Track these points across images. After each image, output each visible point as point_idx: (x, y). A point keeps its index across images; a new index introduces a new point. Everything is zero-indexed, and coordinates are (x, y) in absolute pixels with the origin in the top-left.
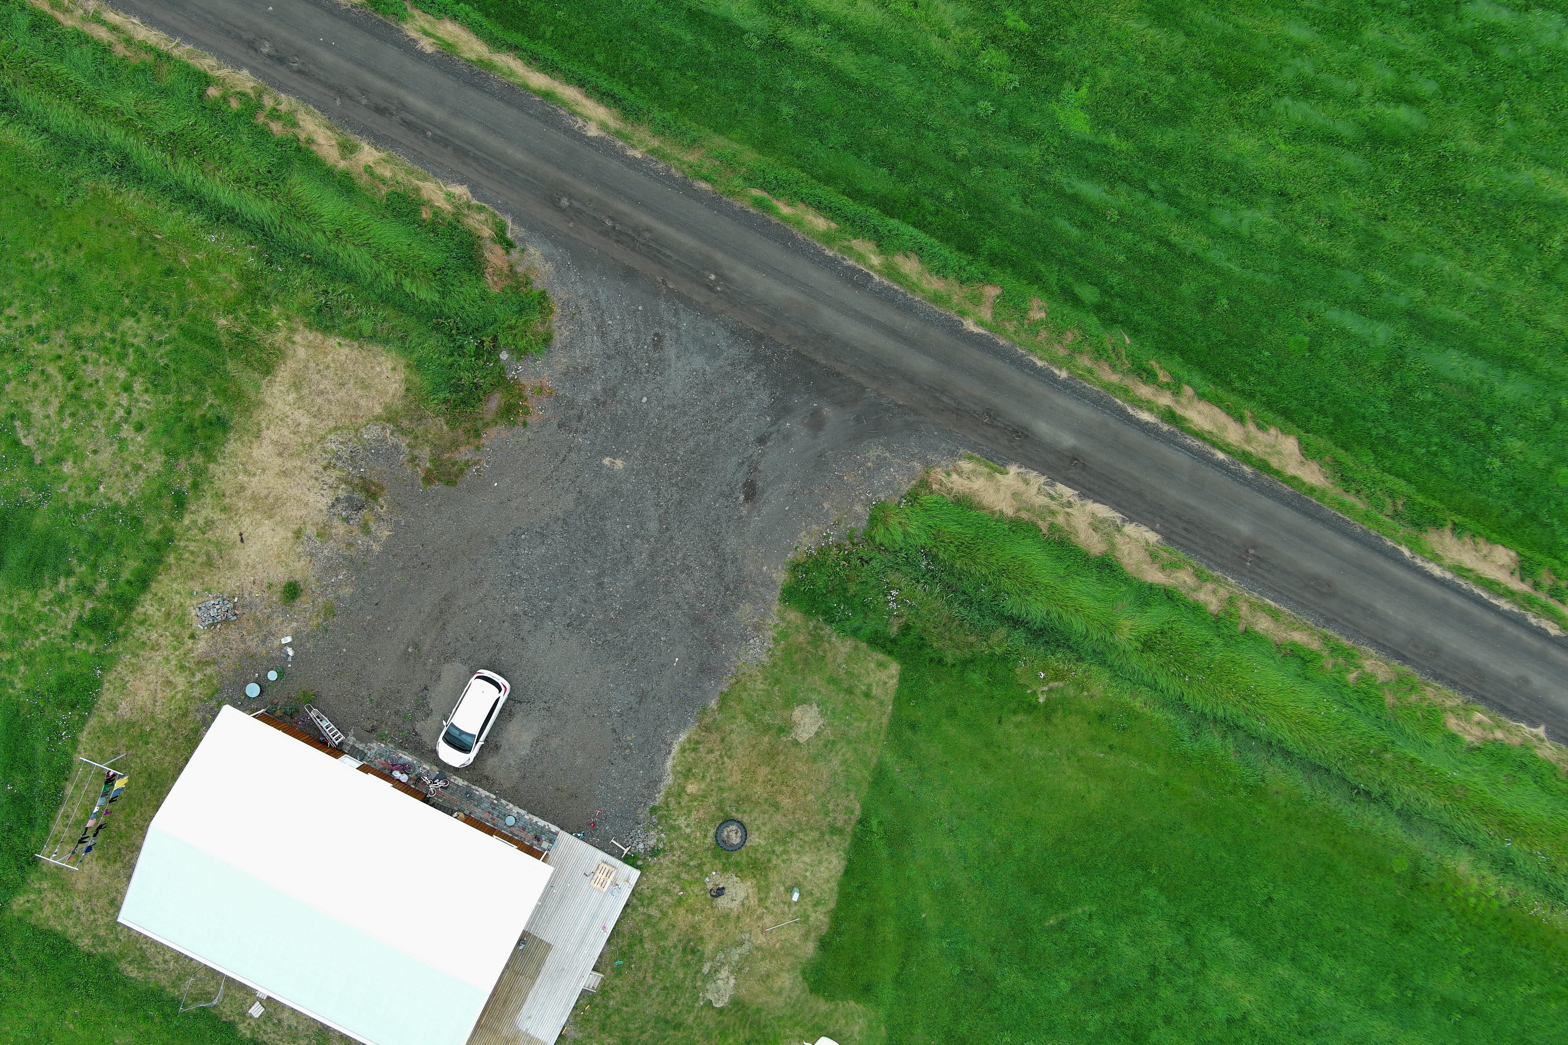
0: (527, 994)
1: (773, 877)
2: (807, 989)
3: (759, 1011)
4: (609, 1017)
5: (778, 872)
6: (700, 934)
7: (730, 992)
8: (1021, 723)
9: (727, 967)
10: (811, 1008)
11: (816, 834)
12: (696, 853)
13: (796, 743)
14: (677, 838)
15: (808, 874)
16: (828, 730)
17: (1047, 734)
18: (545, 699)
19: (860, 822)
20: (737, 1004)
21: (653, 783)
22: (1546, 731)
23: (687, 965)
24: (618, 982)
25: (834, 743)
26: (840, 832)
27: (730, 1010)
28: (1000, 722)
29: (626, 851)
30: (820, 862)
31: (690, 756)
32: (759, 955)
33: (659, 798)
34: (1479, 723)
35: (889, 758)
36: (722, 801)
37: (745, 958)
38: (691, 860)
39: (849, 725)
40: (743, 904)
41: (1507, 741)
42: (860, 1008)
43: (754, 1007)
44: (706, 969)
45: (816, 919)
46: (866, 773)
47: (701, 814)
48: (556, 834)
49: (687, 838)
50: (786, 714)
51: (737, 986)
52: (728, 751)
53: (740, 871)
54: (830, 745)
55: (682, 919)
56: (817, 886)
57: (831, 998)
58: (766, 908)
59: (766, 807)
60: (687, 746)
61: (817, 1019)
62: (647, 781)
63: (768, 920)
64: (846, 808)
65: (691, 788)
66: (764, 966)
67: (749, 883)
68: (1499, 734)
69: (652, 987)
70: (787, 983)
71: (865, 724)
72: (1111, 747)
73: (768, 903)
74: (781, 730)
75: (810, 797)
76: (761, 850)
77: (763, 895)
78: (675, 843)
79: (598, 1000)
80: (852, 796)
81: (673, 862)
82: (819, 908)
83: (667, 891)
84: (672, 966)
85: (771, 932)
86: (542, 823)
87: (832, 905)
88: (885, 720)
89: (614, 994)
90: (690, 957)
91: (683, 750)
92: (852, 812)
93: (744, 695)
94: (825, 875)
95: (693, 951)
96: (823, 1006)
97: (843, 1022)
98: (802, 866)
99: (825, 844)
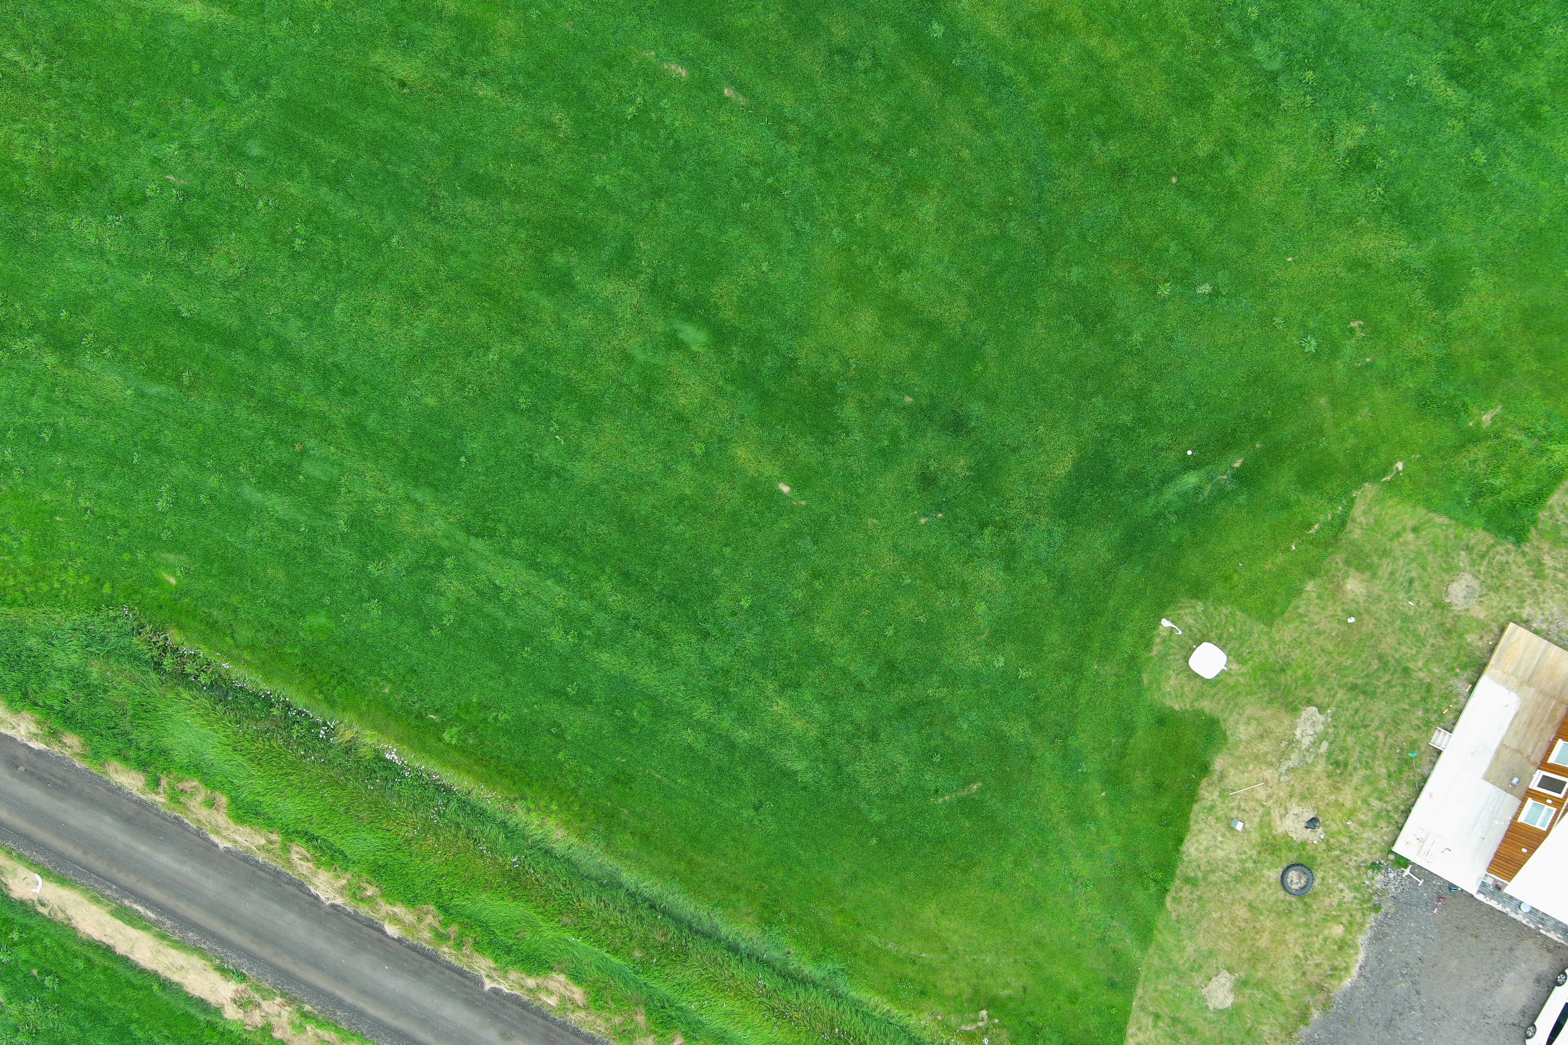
0: (1508, 730)
1: (1255, 837)
2: (1221, 722)
3: (1271, 701)
4: (1424, 699)
5: (1250, 841)
6: (1330, 782)
7: (1300, 721)
8: (1004, 988)
9: (1303, 747)
10: (1218, 703)
11: (1213, 878)
12: (1333, 862)
13: (1230, 970)
14: (1353, 878)
15: (1220, 839)
16: (1197, 982)
17: (978, 976)
18: (1488, 1027)
19: (1167, 890)
20: (1293, 709)
21: (1378, 937)
22: (482, 984)
23: (1342, 750)
24: (1414, 735)
25: (1192, 969)
26: (1187, 880)
27: (1300, 703)
28: (1025, 989)
29: (1407, 872)
30: (1207, 849)
31: (1339, 962)
32: (1269, 758)
33: (1371, 919)
34: (552, 993)
35: (1136, 954)
36: (1306, 912)
37: (1283, 755)
38: (1337, 857)
39: (1175, 986)
40: (1286, 809)
41: (524, 976)
42: (1168, 702)
43: (1277, 705)
44: (1324, 746)
45: (1212, 792)
46: (1160, 938)
47: (1327, 901)
48: (1479, 892)
49: (1342, 878)
50: (1241, 999)
51: (1293, 727)
52: (1298, 964)
53: (1289, 843)
54: (1197, 967)
55: (1347, 797)
56: (1210, 826)
57: (1198, 713)
58: (1263, 806)
59: (1261, 906)
60: (1343, 973)
61: (1212, 692)
62: (1385, 941)
63: (1261, 794)
64: (1179, 903)
65: (1338, 930)
66: (1264, 747)
67: (1279, 830)
68: (531, 982)
69: (1377, 729)
70: (1242, 728)
71: (1160, 987)
72: (914, 962)
73: (1261, 810)
74: (1245, 983)
75: (1216, 915)
76: (1267, 864)
77: (1266, 818)
78: (1355, 873)
79: (1433, 717)
80: (1174, 916)
81: (1357, 855)
82: (1209, 803)
83: (1362, 824)
84: (1358, 749)
85: (1258, 781)
86: (1493, 903)
87: (1196, 807)
88: (1139, 991)
89: (1417, 722)
90: (1341, 758)
91: (1347, 969)
92: (1174, 898)
93: (1282, 1019)
94: (1202, 837)
95: (1337, 764)
96: (1206, 705)
97: (1186, 689)
98: (1225, 846)
99: (1202, 868)
